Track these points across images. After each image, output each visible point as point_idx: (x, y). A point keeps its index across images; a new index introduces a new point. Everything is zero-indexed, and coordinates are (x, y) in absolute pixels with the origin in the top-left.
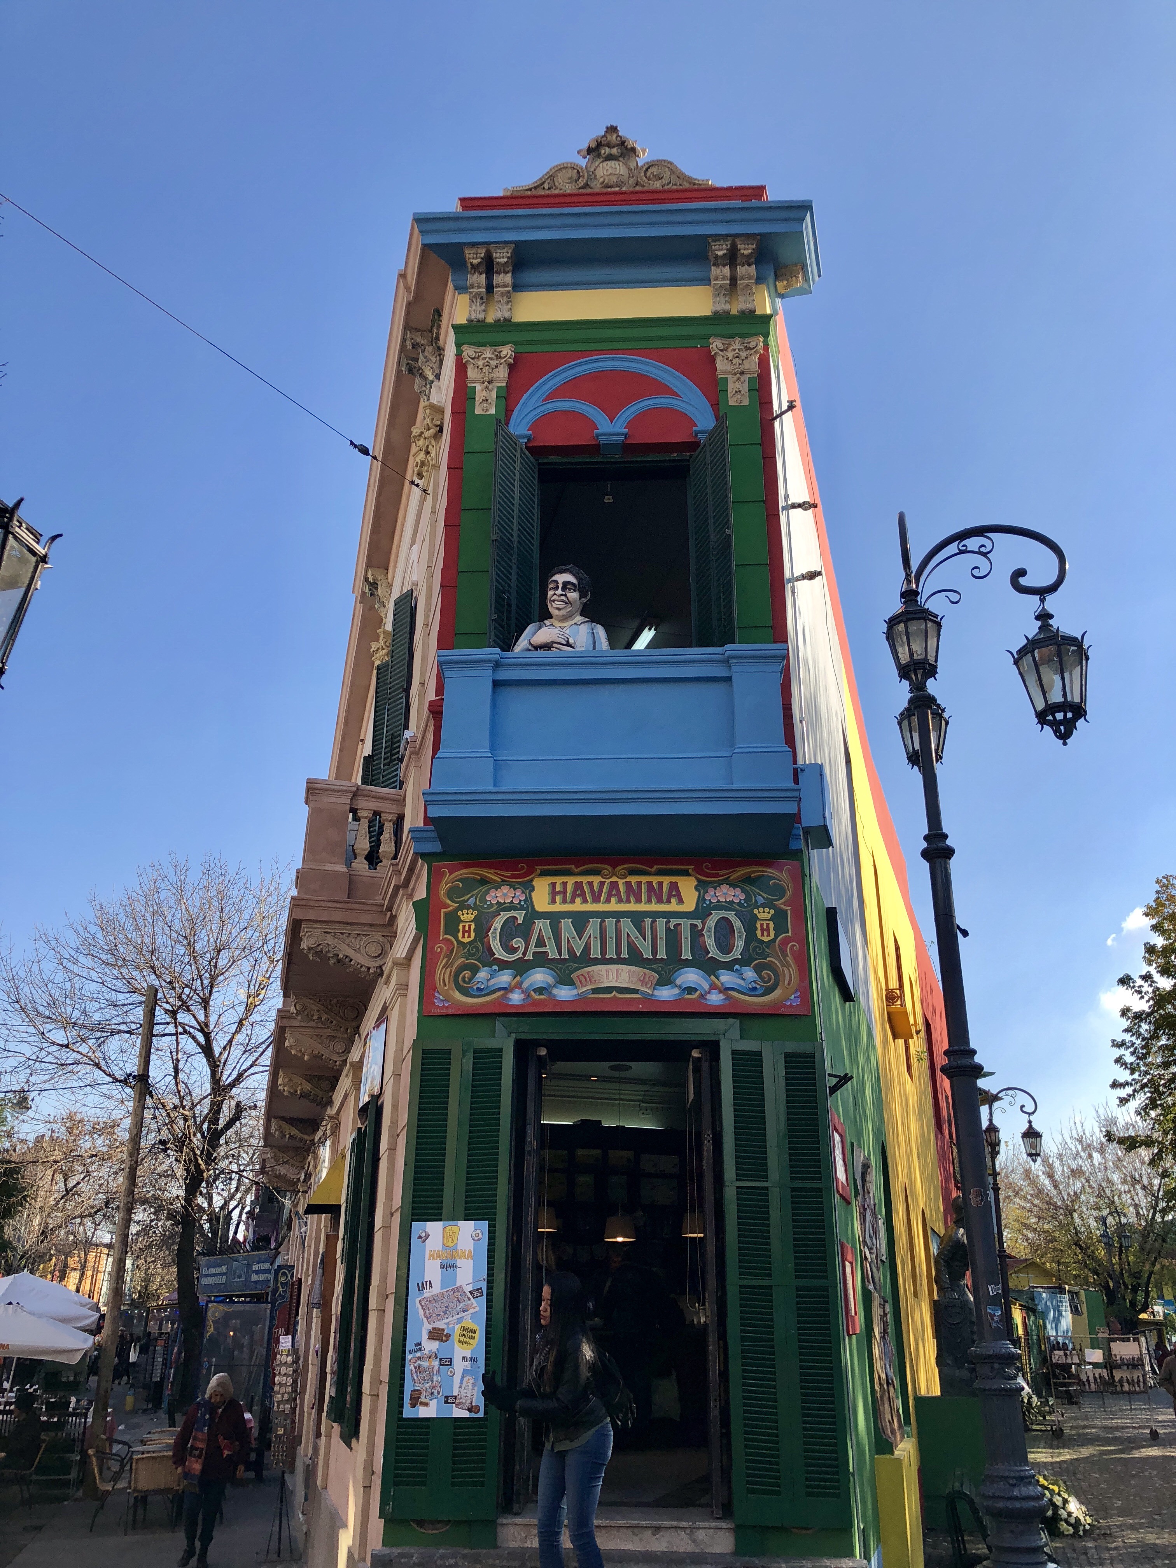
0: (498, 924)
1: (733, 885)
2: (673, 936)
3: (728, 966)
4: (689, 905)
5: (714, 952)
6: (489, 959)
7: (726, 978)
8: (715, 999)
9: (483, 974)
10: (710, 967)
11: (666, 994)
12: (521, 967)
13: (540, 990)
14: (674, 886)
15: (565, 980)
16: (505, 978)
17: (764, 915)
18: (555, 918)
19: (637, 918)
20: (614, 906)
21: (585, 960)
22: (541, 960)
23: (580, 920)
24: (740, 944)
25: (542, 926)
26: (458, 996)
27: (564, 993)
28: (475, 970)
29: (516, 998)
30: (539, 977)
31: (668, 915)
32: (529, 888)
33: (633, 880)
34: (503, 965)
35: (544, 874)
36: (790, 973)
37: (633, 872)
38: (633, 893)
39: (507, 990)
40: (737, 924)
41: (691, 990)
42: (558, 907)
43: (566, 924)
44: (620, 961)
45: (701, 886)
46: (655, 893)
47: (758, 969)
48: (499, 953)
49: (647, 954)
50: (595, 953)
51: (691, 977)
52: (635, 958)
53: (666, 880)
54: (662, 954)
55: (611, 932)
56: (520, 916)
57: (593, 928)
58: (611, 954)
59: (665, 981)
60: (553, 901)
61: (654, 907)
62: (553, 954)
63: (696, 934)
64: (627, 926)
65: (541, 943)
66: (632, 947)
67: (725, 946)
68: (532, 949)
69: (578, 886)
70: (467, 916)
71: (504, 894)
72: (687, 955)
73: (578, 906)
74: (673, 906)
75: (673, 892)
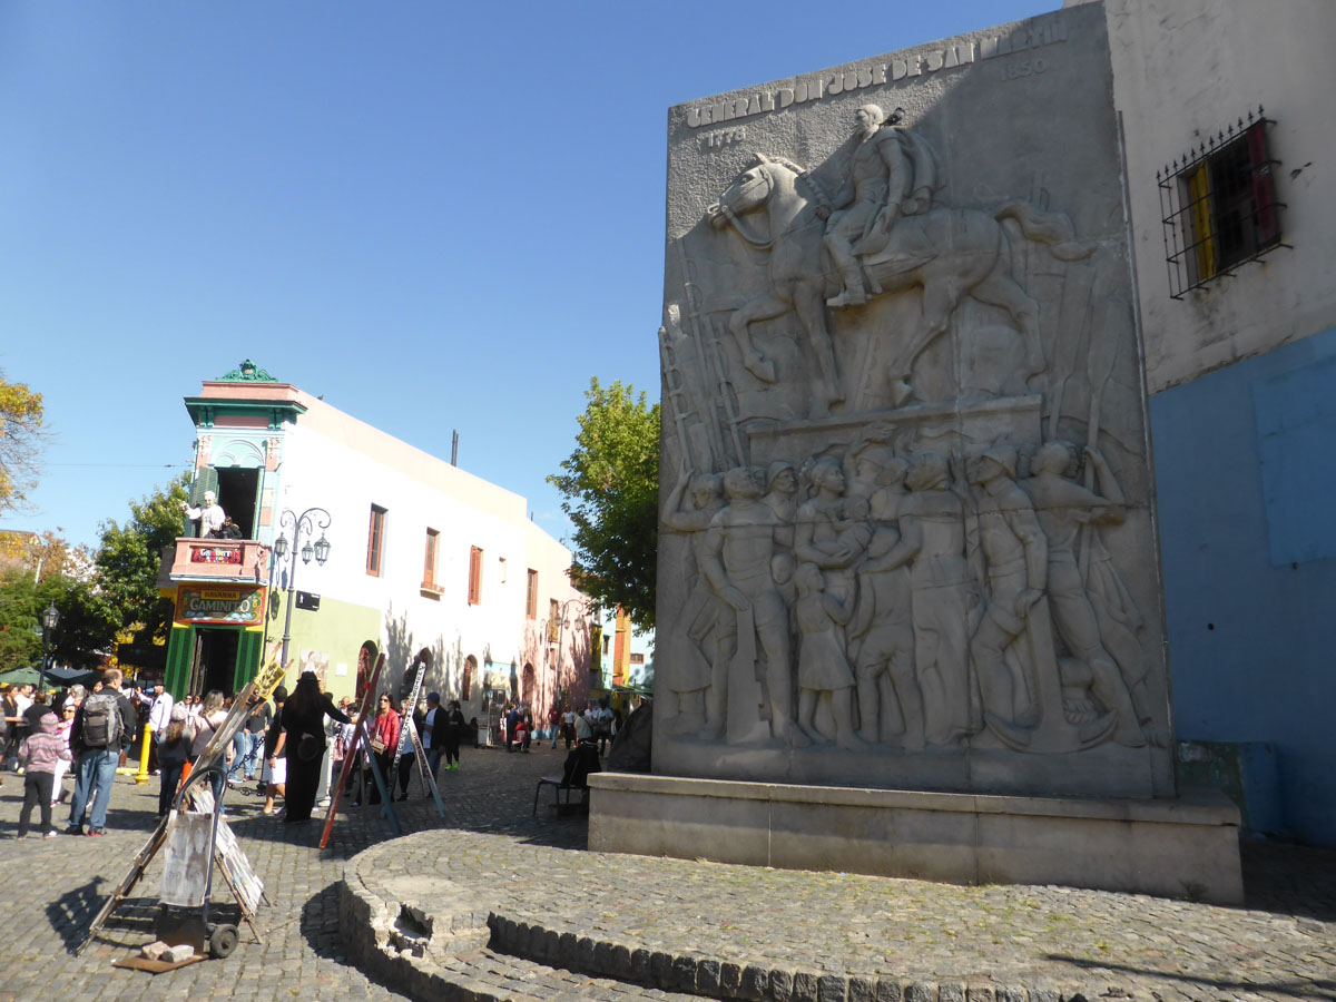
0: (193, 601)
1: (249, 594)
2: (233, 606)
3: (245, 613)
4: (238, 597)
5: (242, 610)
6: (190, 610)
7: (244, 616)
8: (241, 621)
9: (189, 613)
10: (240, 613)
11: (229, 619)
12: (197, 612)
14: (235, 594)
16: (193, 614)
17: (255, 601)
18: (205, 600)
19: (225, 601)
20: (220, 598)
21: (212, 611)
22: (202, 611)
23: (211, 601)
24: (248, 608)
25: (202, 602)
26: (182, 618)
28: (186, 612)
29: (195, 619)
31: (232, 601)
32: (200, 593)
33: (225, 592)
34: (193, 611)
35: (205, 590)
36: (259, 615)
37: (225, 590)
38: (225, 595)
39: (194, 617)
40: (248, 603)
41: (235, 619)
42: (207, 598)
43: (208, 602)
44: (220, 611)
45: (241, 595)
46: (230, 596)
47: (251, 614)
48: (193, 608)
49: (226, 610)
50: (214, 609)
51: (235, 615)
52: (223, 611)
53: (234, 592)
54: (229, 610)
55: (218, 605)
57: (214, 603)
58: (218, 609)
59: (229, 616)
60: (205, 597)
61: (229, 599)
62: (204, 609)
63: (238, 605)
64: (222, 603)
65: (201, 606)
66: (223, 608)
67: (245, 608)
68: (200, 608)
69: (211, 593)
70: (186, 599)
71: (194, 594)
72: (235, 611)
73: (211, 598)
74: (234, 599)
75: (235, 596)
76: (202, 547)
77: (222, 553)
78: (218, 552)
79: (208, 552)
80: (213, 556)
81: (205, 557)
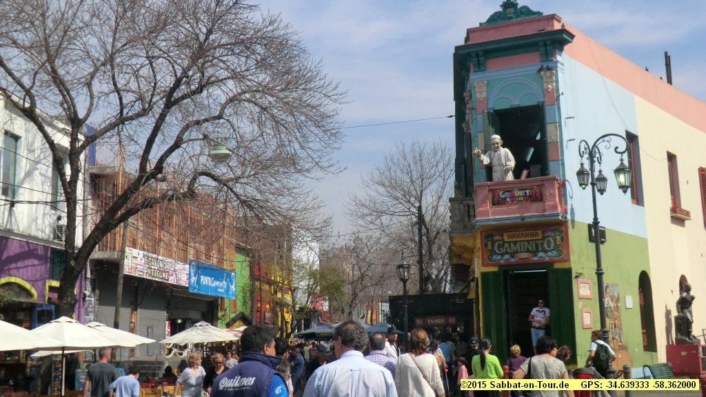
0: (496, 244)
1: (551, 231)
2: (537, 245)
3: (550, 251)
4: (540, 237)
5: (547, 248)
6: (495, 253)
7: (549, 254)
8: (547, 259)
9: (494, 256)
10: (546, 252)
11: (536, 259)
12: (502, 255)
13: (507, 260)
14: (536, 233)
15: (513, 257)
16: (499, 257)
17: (558, 238)
18: (509, 243)
19: (528, 241)
20: (523, 239)
21: (517, 252)
22: (507, 253)
23: (515, 243)
24: (552, 245)
25: (506, 245)
26: (489, 262)
27: (512, 260)
28: (492, 256)
29: (502, 262)
30: (507, 257)
31: (535, 240)
32: (502, 235)
33: (527, 232)
34: (499, 254)
35: (506, 232)
36: (565, 252)
37: (527, 230)
38: (527, 235)
39: (500, 260)
40: (552, 241)
41: (541, 257)
42: (510, 240)
43: (512, 244)
44: (524, 252)
45: (543, 232)
46: (532, 235)
47: (557, 251)
48: (498, 252)
49: (531, 250)
50: (519, 250)
51: (541, 254)
52: (528, 251)
53: (535, 232)
54: (534, 249)
55: (522, 245)
56: (501, 243)
57: (518, 245)
58: (523, 250)
59: (535, 256)
60: (508, 239)
61: (532, 238)
62: (509, 251)
63: (542, 244)
64: (526, 244)
65: (506, 248)
66: (527, 249)
67: (549, 247)
68: (505, 250)
69: (514, 234)
70: (490, 243)
71: (497, 238)
72: (540, 249)
73: (514, 240)
74: (536, 238)
75: (537, 234)
76: (500, 189)
77: (521, 193)
78: (518, 193)
79: (507, 194)
80: (513, 197)
81: (505, 199)
